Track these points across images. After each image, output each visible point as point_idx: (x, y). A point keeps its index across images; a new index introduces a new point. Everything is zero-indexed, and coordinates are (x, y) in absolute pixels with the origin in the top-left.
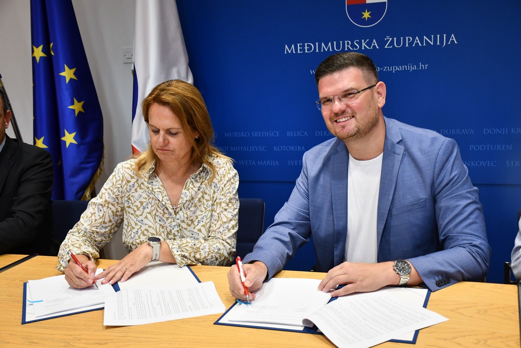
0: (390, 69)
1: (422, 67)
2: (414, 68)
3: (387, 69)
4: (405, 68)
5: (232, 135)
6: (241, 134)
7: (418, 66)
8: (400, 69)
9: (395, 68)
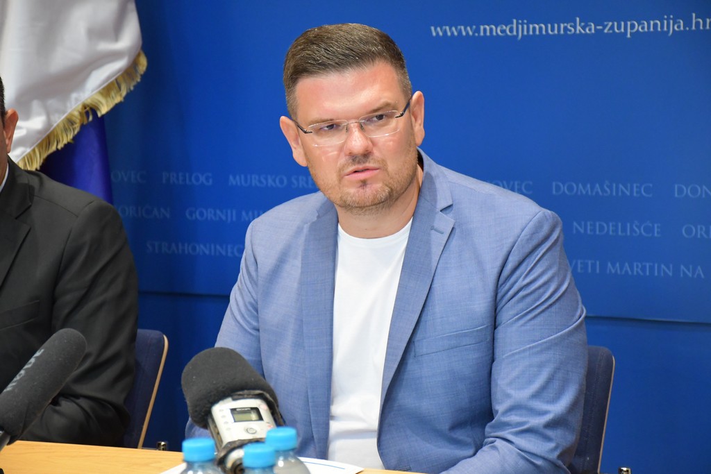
0: (619, 28)
1: (697, 24)
2: (679, 27)
3: (612, 28)
4: (655, 25)
5: (246, 181)
6: (266, 179)
7: (688, 23)
8: (643, 28)
9: (633, 26)
